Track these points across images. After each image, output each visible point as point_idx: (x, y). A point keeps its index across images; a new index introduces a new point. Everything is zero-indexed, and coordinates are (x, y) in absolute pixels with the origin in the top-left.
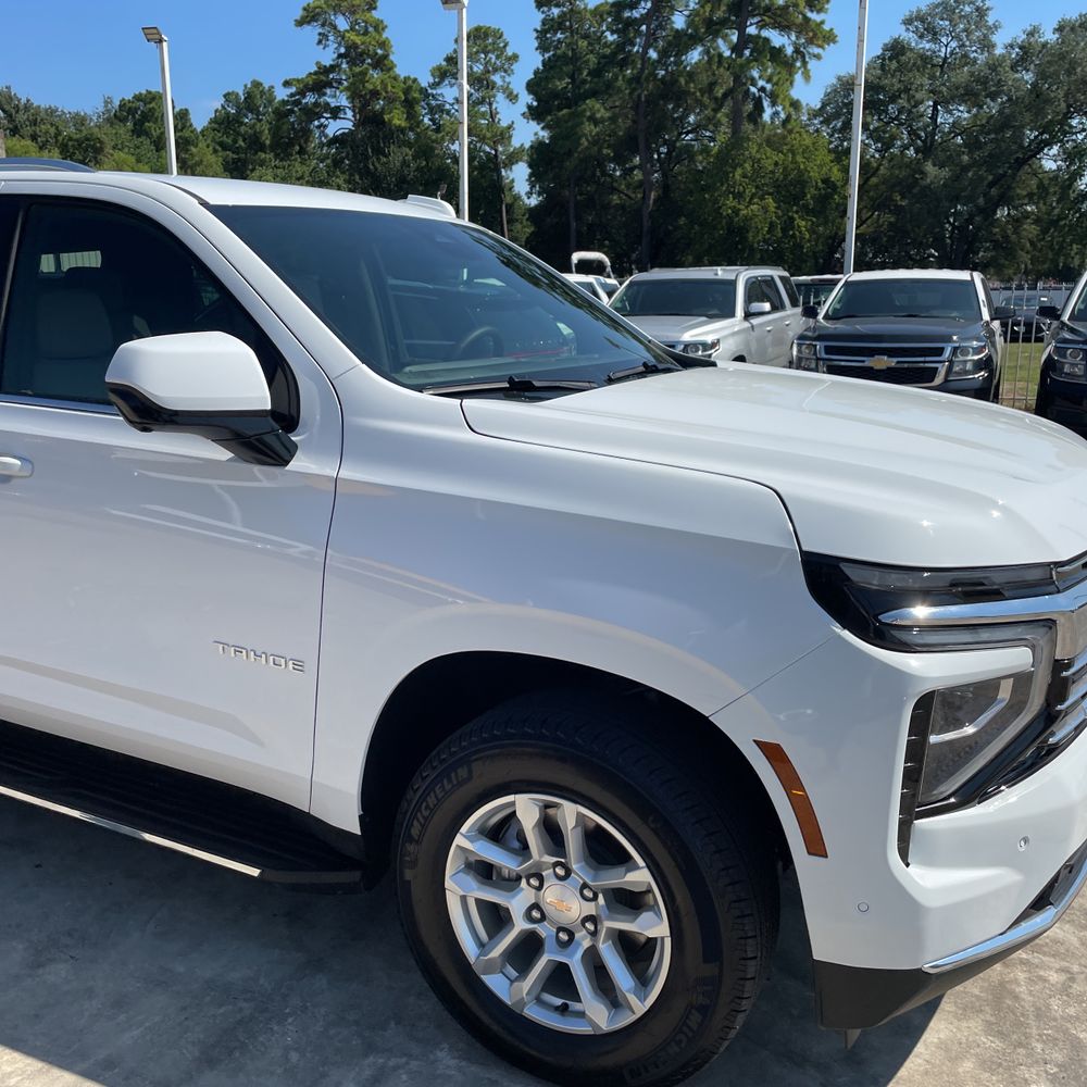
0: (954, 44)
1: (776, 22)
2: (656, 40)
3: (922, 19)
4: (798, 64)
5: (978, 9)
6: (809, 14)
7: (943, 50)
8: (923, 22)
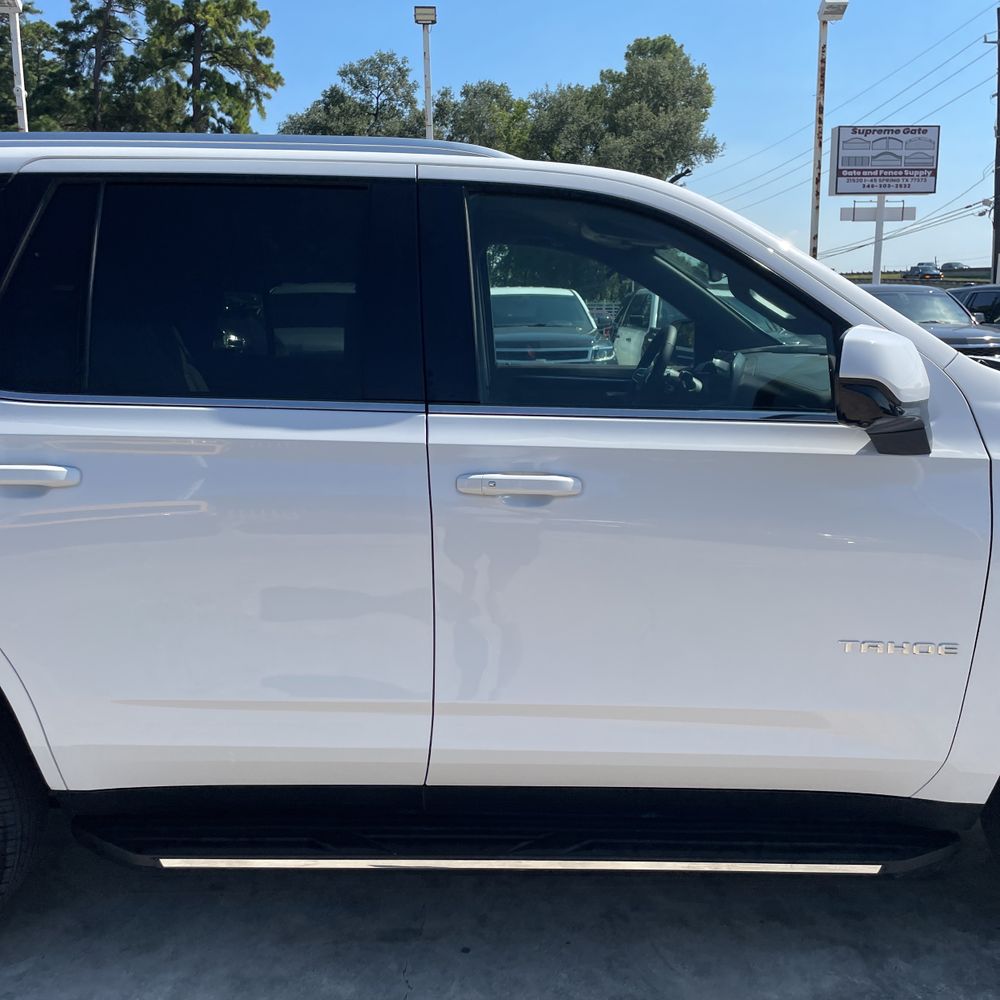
0: (383, 97)
1: (227, 60)
2: (105, 64)
3: (355, 72)
4: (253, 101)
5: (399, 69)
6: (259, 57)
7: (375, 101)
8: (356, 75)
